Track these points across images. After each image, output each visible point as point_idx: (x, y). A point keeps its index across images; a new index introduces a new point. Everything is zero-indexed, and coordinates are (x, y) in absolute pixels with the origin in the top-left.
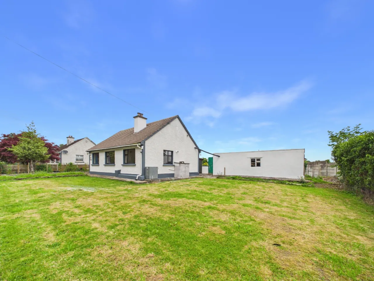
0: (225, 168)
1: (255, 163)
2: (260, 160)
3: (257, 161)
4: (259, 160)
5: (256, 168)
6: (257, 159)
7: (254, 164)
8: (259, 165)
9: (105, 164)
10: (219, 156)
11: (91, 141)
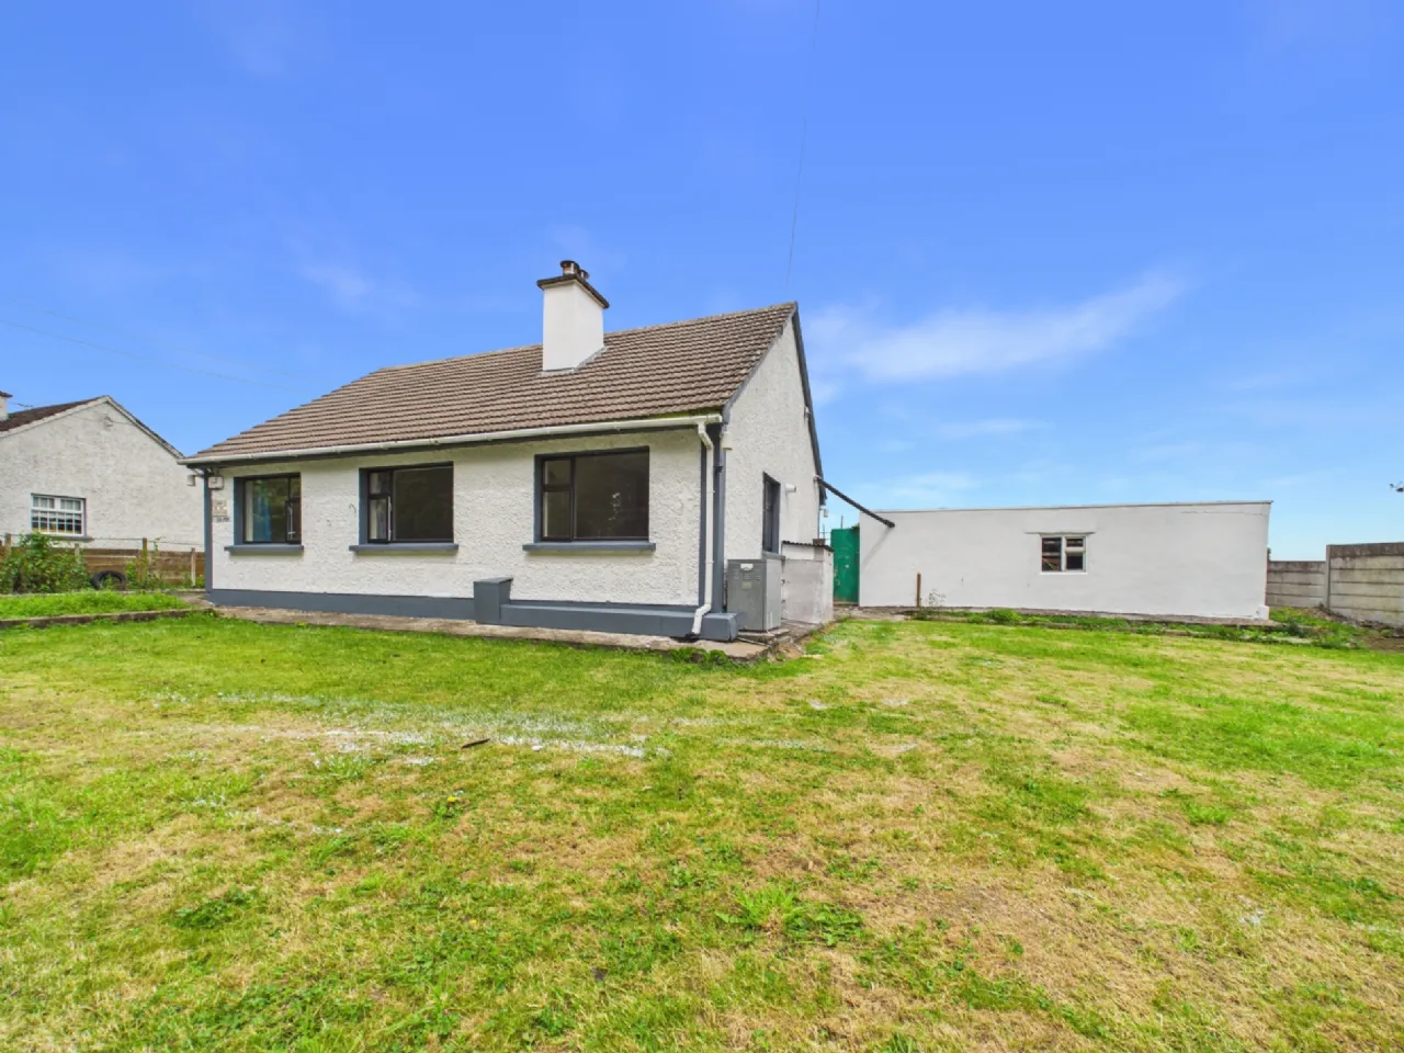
0: (919, 576)
1: (1060, 554)
2: (1081, 545)
3: (1068, 545)
4: (1076, 541)
5: (1066, 575)
6: (1068, 540)
7: (1055, 561)
8: (1076, 562)
9: (361, 542)
10: (891, 525)
11: (139, 424)
